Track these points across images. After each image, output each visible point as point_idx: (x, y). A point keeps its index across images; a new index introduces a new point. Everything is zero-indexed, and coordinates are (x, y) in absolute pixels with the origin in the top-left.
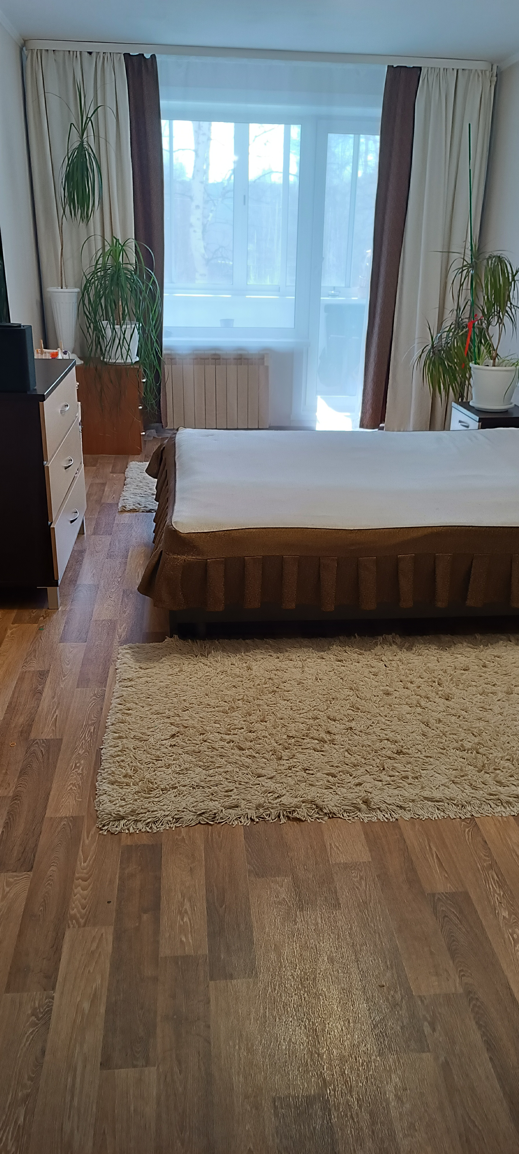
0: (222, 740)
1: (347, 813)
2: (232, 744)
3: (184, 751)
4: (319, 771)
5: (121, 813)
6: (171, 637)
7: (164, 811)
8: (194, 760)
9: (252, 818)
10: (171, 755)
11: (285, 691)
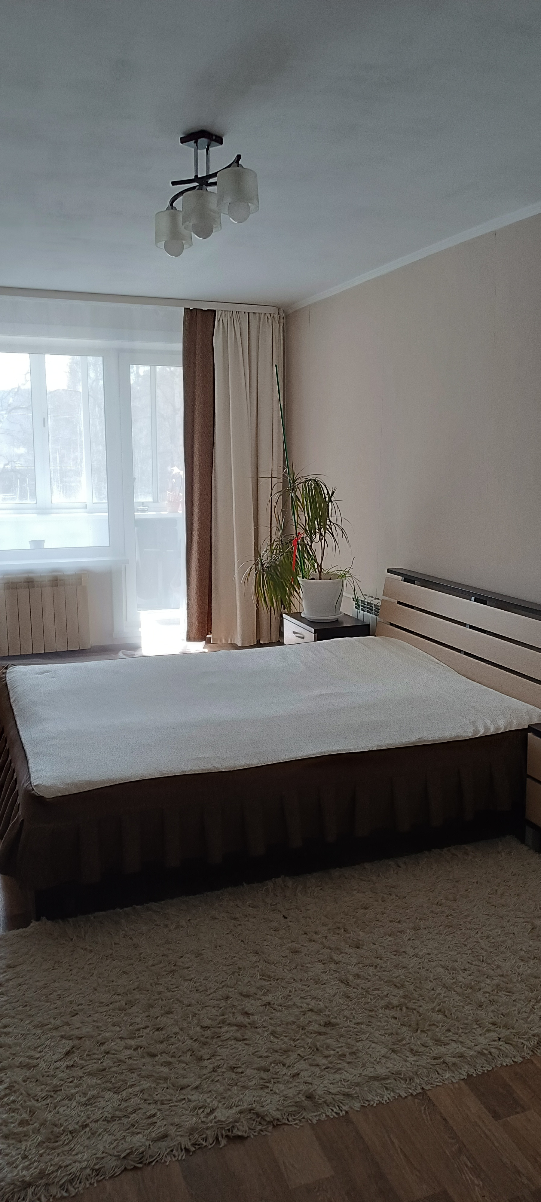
0: (127, 1048)
1: (291, 1116)
2: (140, 1051)
3: (85, 1071)
4: (247, 1067)
5: (27, 1179)
6: (38, 919)
7: (80, 1162)
8: (99, 1082)
9: (187, 1147)
10: (71, 1079)
11: (184, 968)
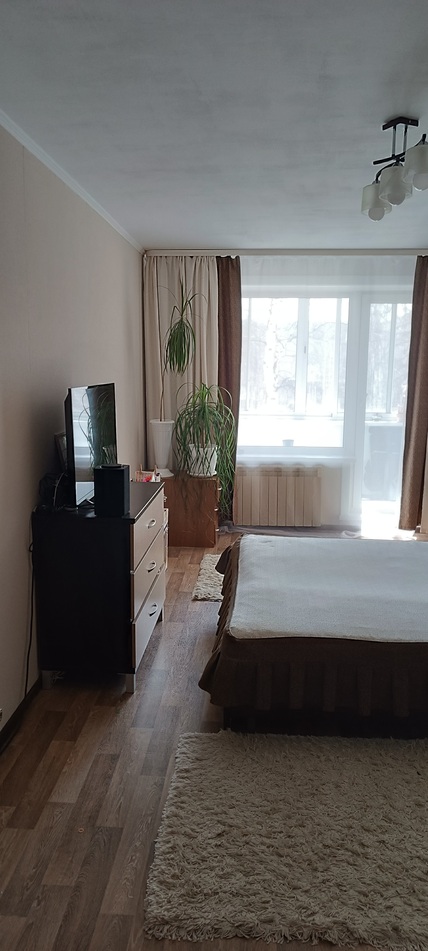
0: (262, 844)
1: (377, 940)
2: (271, 849)
3: (228, 852)
4: (351, 888)
5: (166, 918)
6: (225, 729)
7: (205, 919)
8: (236, 863)
9: (286, 935)
10: (216, 855)
11: (323, 794)
